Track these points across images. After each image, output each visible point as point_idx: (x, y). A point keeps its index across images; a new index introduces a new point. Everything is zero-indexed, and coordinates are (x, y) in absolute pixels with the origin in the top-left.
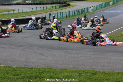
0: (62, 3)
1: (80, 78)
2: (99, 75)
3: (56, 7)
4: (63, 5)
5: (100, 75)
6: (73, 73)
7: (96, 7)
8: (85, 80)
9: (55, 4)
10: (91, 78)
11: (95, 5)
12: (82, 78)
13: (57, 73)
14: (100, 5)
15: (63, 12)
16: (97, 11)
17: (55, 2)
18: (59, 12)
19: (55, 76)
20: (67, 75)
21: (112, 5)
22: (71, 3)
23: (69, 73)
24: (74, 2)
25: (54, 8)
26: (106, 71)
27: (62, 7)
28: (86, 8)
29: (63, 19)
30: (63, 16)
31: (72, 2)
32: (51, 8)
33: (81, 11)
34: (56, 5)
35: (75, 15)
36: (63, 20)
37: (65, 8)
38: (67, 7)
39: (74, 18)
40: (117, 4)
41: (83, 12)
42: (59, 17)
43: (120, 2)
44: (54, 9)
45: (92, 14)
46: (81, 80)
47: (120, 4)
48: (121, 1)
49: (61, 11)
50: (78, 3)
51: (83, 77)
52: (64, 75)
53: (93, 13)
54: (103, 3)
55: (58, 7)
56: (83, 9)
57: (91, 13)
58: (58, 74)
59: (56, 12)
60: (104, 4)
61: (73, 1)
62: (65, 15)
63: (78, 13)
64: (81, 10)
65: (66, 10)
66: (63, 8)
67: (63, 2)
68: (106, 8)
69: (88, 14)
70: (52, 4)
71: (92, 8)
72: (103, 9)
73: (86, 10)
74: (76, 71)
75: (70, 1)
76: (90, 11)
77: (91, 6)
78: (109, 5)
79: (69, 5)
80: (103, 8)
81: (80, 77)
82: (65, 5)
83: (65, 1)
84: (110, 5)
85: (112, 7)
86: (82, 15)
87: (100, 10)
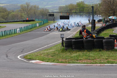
7: (23, 28)
14: (27, 27)
21: (39, 26)
31: (2, 23)
35: (3, 36)
39: (2, 38)
40: (43, 26)
45: (19, 35)
50: (8, 24)
53: (20, 34)
54: (30, 25)
56: (10, 30)
61: (3, 22)
63: (6, 34)
64: (8, 31)
71: (19, 29)
72: (30, 30)
73: (13, 31)
76: (17, 32)
80: (30, 29)
84: (37, 26)
86: (10, 35)
87: (27, 31)
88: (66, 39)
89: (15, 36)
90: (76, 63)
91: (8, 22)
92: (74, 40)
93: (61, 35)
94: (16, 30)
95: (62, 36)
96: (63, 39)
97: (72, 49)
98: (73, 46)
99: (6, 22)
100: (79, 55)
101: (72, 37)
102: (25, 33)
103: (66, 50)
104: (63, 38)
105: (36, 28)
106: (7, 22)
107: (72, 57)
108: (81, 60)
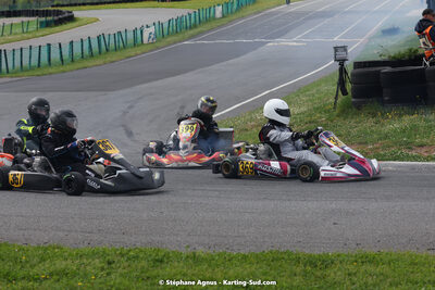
0: (46, 13)
1: (108, 278)
2: (176, 264)
3: (25, 25)
4: (49, 18)
5: (181, 264)
6: (85, 261)
7: (165, 26)
8: (127, 283)
9: (20, 16)
10: (148, 278)
11: (164, 20)
12: (115, 279)
13: (27, 262)
14: (179, 20)
15: (49, 45)
16: (169, 39)
17: (19, 8)
18: (35, 43)
19: (21, 274)
20: (63, 267)
21: (223, 16)
22: (77, 13)
23: (69, 262)
24: (88, 7)
25: (19, 30)
26: (200, 251)
27: (47, 25)
28: (131, 28)
29: (51, 70)
30: (49, 60)
31: (82, 7)
32: (7, 30)
33: (112, 41)
34: (25, 19)
35: (92, 55)
36: (51, 74)
37: (57, 28)
38: (64, 26)
39: (90, 64)
41: (121, 44)
42: (34, 62)
43: (251, 9)
44: (16, 34)
45: (152, 51)
46: (112, 283)
47: (249, 15)
48: (256, 6)
49: (43, 41)
50: (103, 11)
51: (121, 275)
52: (52, 269)
53: (158, 48)
54: (191, 11)
55: (33, 27)
56: (120, 33)
57: (149, 47)
58: (32, 266)
59: (25, 44)
60: (193, 16)
61: (84, 4)
62: (55, 55)
63: (103, 47)
64: (112, 37)
65: (62, 36)
66: (48, 30)
67: (50, 8)
68: (199, 29)
69: (139, 52)
70: (9, 14)
71: (152, 29)
72: (191, 32)
73: (130, 35)
74: (94, 254)
75: (75, 5)
76: (145, 41)
77: (150, 23)
78: (210, 19)
79: (71, 19)
80: (191, 28)
81: (108, 274)
82: (56, 18)
83: (57, 6)
84: (214, 18)
85: (223, 25)
86: (118, 53)
87: (181, 36)
88: (358, 65)
89: (137, 55)
90: (408, 158)
91: (105, 3)
92: (388, 69)
93: (336, 49)
94: (139, 32)
95: (341, 54)
96: (342, 65)
97: (383, 103)
98: (384, 90)
99: (97, 4)
100: (415, 128)
101: (379, 59)
102: (175, 43)
103: (358, 107)
104: (342, 62)
105: (214, 24)
106: (102, 3)
107: (386, 137)
108: (422, 146)
